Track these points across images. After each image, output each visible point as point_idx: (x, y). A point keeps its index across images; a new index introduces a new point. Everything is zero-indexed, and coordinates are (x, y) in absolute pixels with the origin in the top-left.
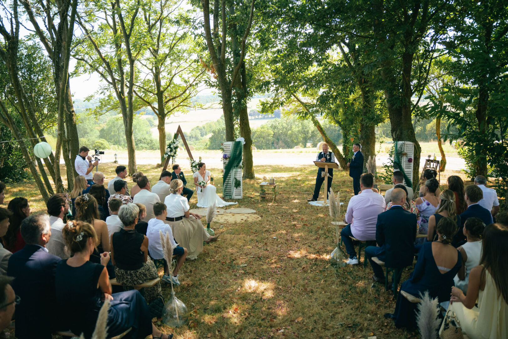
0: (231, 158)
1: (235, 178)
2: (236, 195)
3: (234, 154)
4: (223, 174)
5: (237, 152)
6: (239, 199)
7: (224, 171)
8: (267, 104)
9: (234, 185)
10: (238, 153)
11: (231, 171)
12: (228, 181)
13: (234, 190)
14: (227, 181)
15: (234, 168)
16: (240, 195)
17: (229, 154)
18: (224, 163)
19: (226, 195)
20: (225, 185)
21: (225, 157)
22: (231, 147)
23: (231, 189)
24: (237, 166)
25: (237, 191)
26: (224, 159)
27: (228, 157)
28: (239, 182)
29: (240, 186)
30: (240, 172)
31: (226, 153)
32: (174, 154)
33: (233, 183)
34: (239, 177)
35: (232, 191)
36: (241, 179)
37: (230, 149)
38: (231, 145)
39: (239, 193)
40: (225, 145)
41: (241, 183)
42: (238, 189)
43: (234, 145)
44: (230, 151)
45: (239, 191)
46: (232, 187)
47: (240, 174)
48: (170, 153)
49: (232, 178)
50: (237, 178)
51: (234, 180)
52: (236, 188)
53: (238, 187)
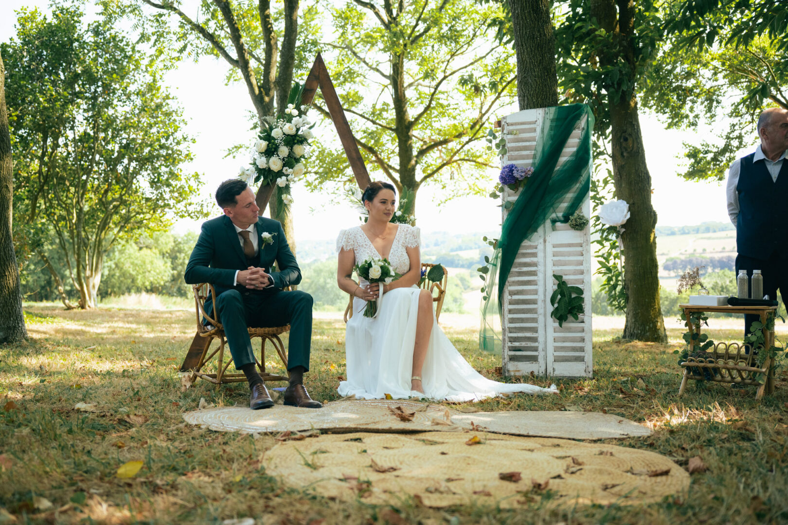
1: (558, 277)
2: (557, 360)
6: (574, 379)
8: (706, 152)
9: (549, 307)
13: (551, 335)
14: (514, 288)
15: (554, 228)
16: (581, 359)
17: (526, 163)
18: (506, 206)
19: (512, 359)
20: (506, 307)
21: (509, 178)
22: (537, 134)
23: (535, 330)
25: (565, 340)
26: (507, 188)
27: (522, 176)
28: (573, 296)
29: (580, 316)
30: (580, 249)
31: (515, 159)
32: (284, 165)
33: (544, 301)
34: (575, 273)
35: (541, 339)
36: (583, 282)
37: (534, 143)
38: (540, 122)
39: (574, 349)
40: (512, 125)
41: (582, 300)
42: (569, 330)
43: (554, 124)
44: (533, 152)
45: (573, 340)
46: (541, 319)
47: (581, 258)
48: (264, 159)
49: (540, 276)
50: (565, 278)
51: (551, 286)
52: (561, 325)
53: (570, 318)
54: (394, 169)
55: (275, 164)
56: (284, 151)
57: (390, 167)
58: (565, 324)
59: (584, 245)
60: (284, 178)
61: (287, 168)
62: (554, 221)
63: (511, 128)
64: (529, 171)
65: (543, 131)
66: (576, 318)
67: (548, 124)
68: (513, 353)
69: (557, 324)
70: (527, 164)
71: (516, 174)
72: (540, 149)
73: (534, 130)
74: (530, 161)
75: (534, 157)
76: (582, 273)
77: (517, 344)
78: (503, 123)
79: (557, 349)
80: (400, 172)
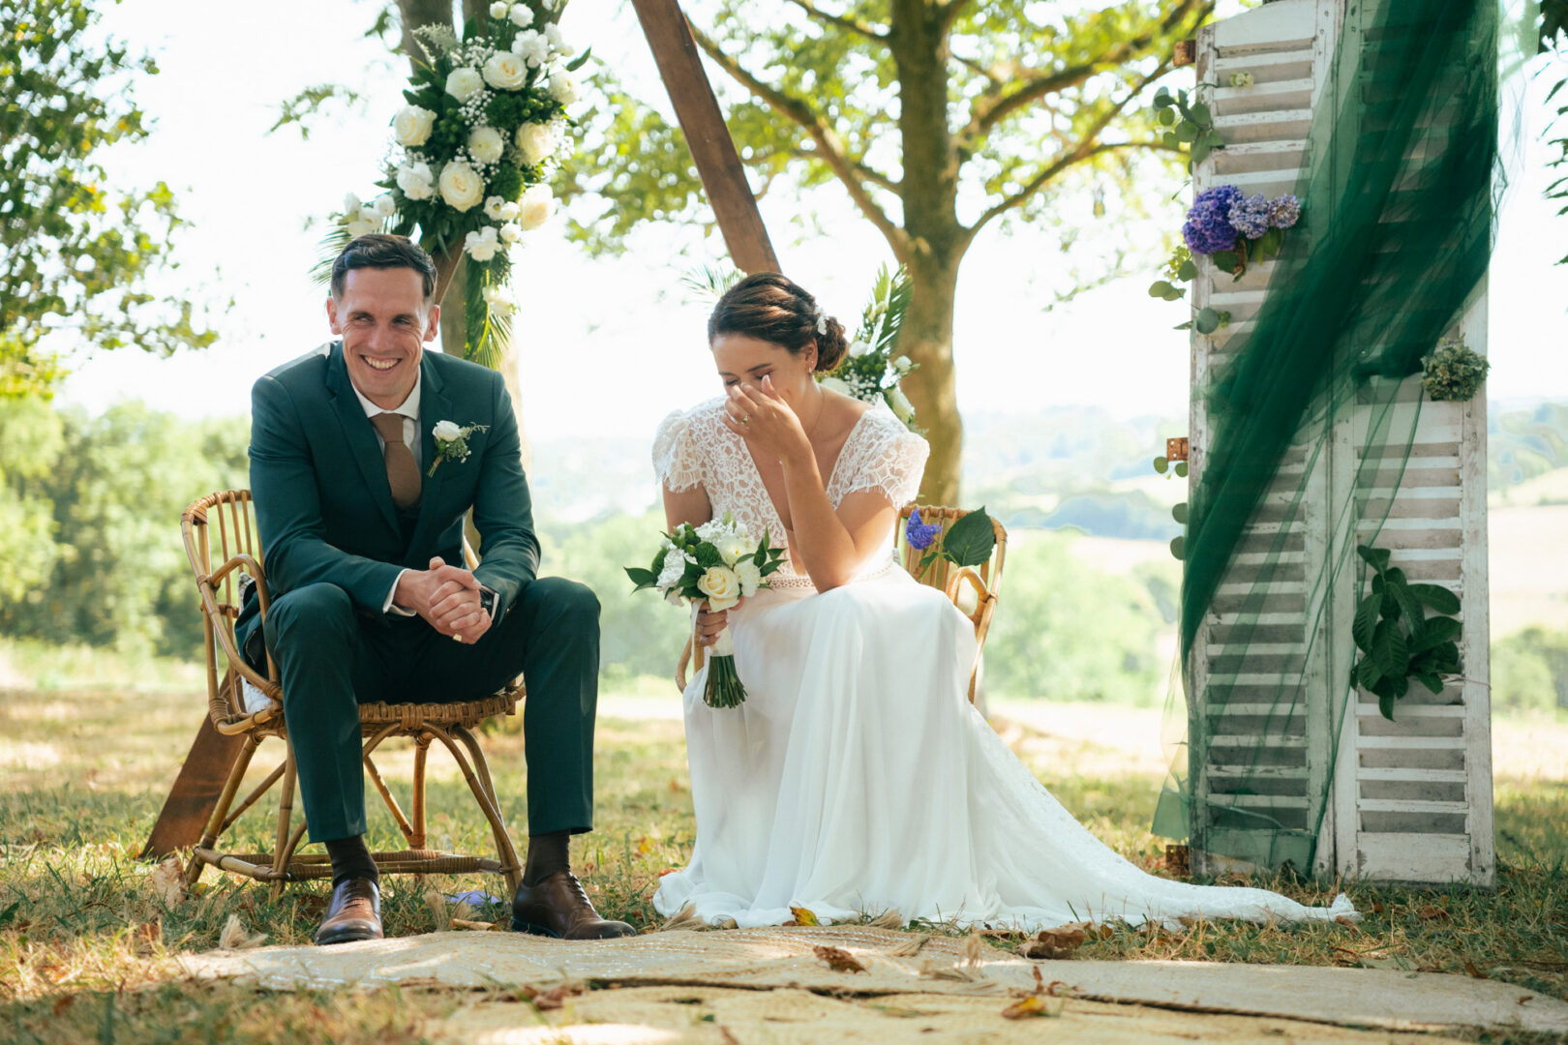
0: (1317, 235)
1: (1373, 555)
2: (1370, 824)
3: (1362, 172)
4: (1177, 490)
5: (1405, 139)
6: (1426, 891)
7: (1205, 442)
9: (1346, 652)
10: (1418, 158)
11: (1309, 444)
12: (1255, 604)
13: (1353, 742)
14: (1228, 589)
15: (1364, 395)
16: (1453, 825)
17: (1275, 181)
18: (1206, 323)
19: (1221, 818)
20: (1206, 650)
21: (1215, 234)
22: (1317, 85)
23: (1292, 725)
24: (1406, 362)
25: (1395, 759)
26: (1208, 267)
27: (1257, 226)
28: (1429, 614)
29: (1450, 681)
30: (1451, 462)
31: (1240, 169)
32: (489, 191)
33: (1328, 633)
34: (1433, 541)
35: (1318, 757)
36: (1459, 571)
37: (1305, 115)
38: (1327, 44)
39: (1430, 791)
40: (1233, 53)
41: (1457, 628)
42: (1416, 727)
43: (1377, 46)
44: (1301, 145)
45: (1426, 760)
46: (1317, 690)
47: (1452, 492)
48: (422, 169)
49: (1314, 548)
50: (1398, 557)
51: (1350, 586)
52: (1387, 712)
53: (1417, 687)
54: (881, 179)
55: (460, 187)
56: (488, 144)
57: (870, 174)
58: (1401, 710)
59: (1463, 450)
60: (488, 232)
61: (499, 199)
62: (1363, 374)
63: (1229, 64)
64: (1283, 208)
65: (1335, 74)
66: (1438, 688)
67: (1355, 48)
68: (1222, 800)
69: (1372, 709)
70: (1279, 186)
71: (1236, 220)
72: (1324, 134)
73: (1307, 71)
74: (1292, 174)
75: (1305, 160)
76: (1455, 540)
77: (1236, 771)
78: (1202, 49)
79: (1368, 789)
80: (903, 189)
